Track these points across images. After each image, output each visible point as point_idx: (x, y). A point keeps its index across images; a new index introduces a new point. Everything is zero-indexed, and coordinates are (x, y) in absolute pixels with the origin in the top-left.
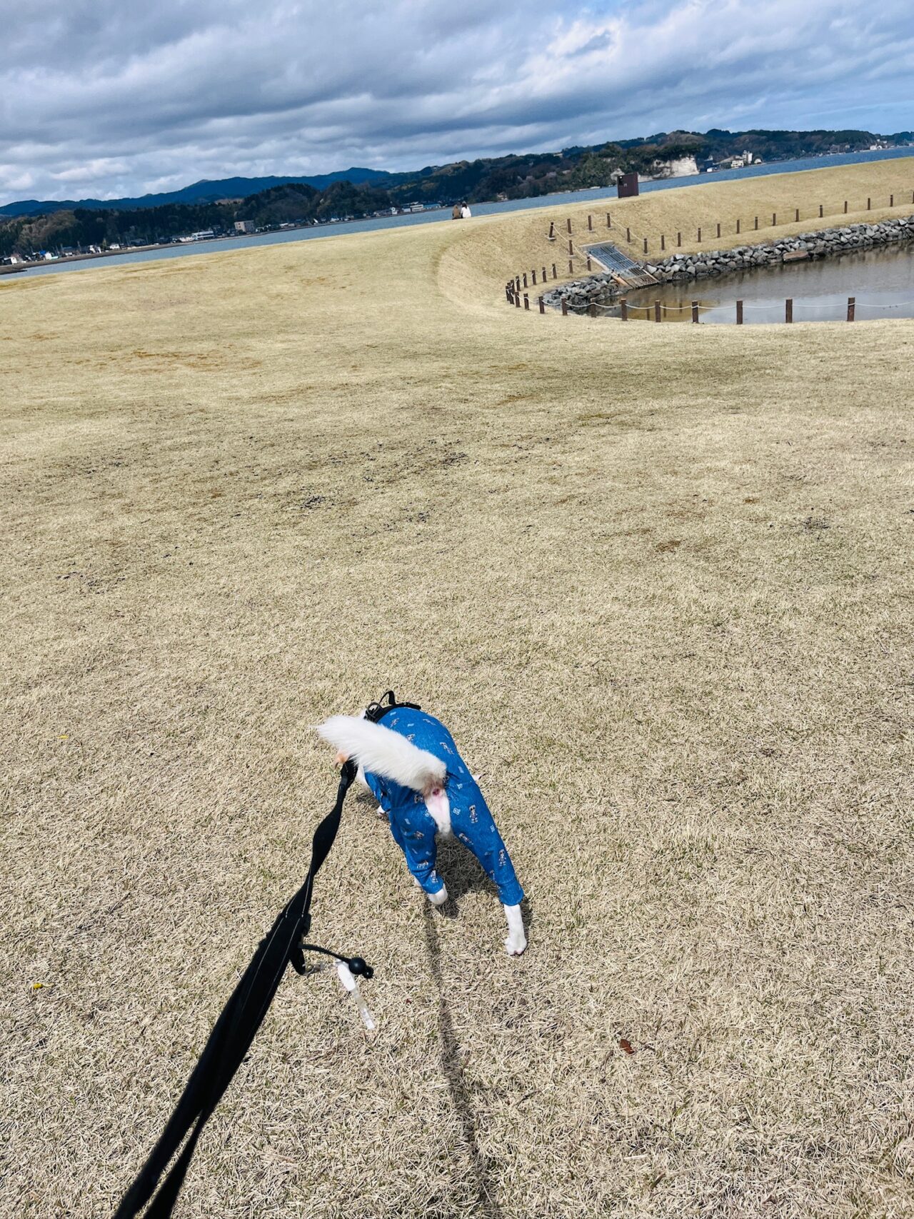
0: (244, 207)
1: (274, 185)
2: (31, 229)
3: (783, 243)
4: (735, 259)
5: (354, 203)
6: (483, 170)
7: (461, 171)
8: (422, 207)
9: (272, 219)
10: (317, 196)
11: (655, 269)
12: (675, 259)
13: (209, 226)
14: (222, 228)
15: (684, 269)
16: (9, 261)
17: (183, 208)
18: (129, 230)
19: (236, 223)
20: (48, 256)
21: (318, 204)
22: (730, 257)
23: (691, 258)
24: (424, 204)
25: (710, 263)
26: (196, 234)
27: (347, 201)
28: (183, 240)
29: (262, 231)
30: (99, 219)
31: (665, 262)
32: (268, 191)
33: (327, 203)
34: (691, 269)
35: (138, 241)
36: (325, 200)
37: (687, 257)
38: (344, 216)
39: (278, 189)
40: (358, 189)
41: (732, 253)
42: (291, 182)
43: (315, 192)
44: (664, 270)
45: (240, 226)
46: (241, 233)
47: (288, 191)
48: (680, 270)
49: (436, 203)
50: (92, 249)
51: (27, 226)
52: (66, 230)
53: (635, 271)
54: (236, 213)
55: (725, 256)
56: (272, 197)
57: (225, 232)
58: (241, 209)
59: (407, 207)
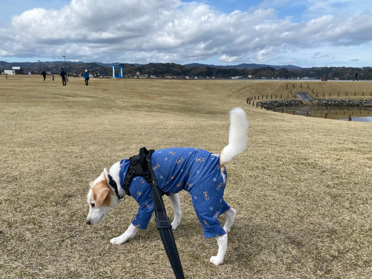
0: (253, 72)
1: (264, 67)
2: (194, 70)
3: (367, 101)
4: (347, 103)
5: (286, 75)
6: (332, 70)
7: (324, 69)
8: (308, 78)
9: (260, 76)
10: (275, 71)
11: (318, 101)
12: (325, 100)
13: (241, 75)
14: (245, 76)
15: (327, 103)
16: (186, 77)
17: (236, 70)
18: (219, 74)
19: (249, 76)
20: (196, 78)
21: (275, 73)
22: (345, 102)
23: (330, 100)
24: (309, 78)
25: (337, 102)
26: (237, 77)
27: (284, 74)
28: (232, 78)
29: (256, 78)
30: (212, 70)
31: (321, 100)
32: (261, 68)
33: (278, 73)
34: (330, 103)
35: (220, 77)
36: (277, 73)
37: (329, 100)
38: (282, 78)
39: (264, 68)
40: (288, 71)
41: (346, 101)
42: (268, 66)
43: (275, 70)
44: (320, 102)
45: (250, 76)
46: (250, 78)
47: (267, 69)
48: (325, 103)
49: (313, 78)
50: (207, 77)
51: (194, 69)
52: (203, 72)
53: (310, 101)
54: (250, 73)
55: (343, 101)
56: (262, 70)
57: (245, 77)
58: (252, 72)
59: (303, 78)
